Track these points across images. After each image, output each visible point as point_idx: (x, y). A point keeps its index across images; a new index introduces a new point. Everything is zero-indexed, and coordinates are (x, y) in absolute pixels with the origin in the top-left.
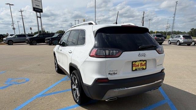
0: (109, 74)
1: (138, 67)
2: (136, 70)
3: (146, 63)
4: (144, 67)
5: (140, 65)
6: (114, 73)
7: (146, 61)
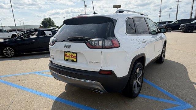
1: (69, 58)
2: (67, 60)
3: (76, 56)
6: (53, 58)
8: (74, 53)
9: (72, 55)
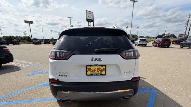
0: (60, 75)
1: (94, 72)
2: (91, 75)
3: (106, 68)
4: (103, 73)
5: (96, 70)
6: (64, 75)
7: (105, 66)
8: (102, 66)
9: (98, 69)
